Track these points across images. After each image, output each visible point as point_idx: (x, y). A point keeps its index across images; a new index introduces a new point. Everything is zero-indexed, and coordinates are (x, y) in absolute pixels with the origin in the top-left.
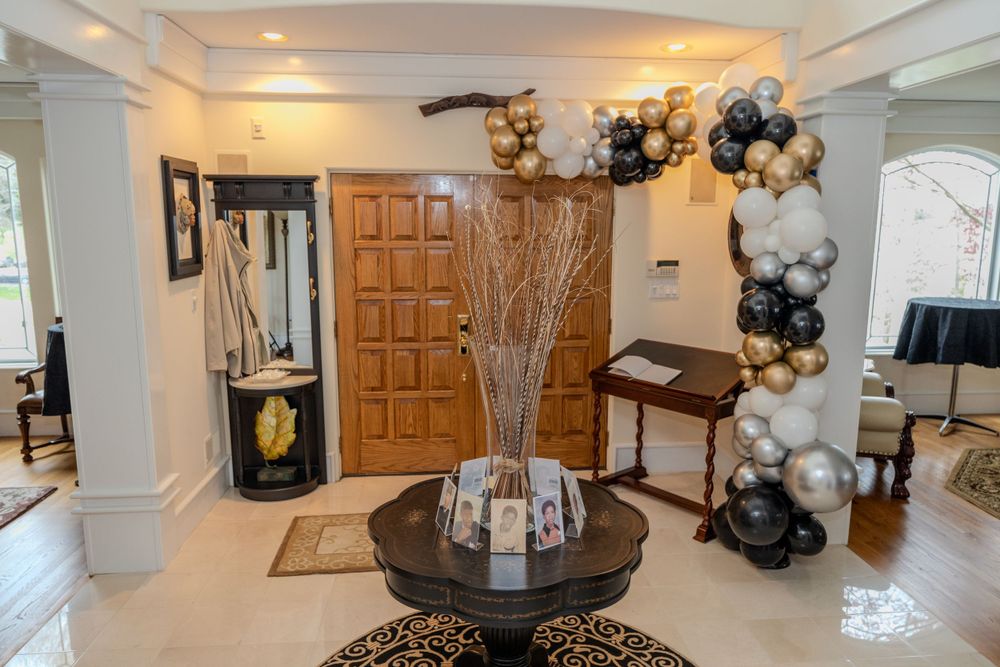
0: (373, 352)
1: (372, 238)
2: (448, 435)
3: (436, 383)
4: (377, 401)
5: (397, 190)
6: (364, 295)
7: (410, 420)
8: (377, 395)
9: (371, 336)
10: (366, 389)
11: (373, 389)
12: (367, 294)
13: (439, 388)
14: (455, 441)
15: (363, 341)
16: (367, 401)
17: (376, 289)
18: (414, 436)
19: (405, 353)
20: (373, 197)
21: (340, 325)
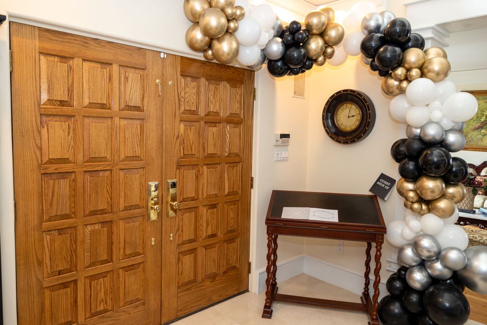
0: (61, 231)
1: (62, 103)
2: (138, 300)
3: (128, 252)
4: (65, 285)
5: (90, 54)
6: (52, 168)
7: (102, 295)
8: (64, 278)
9: (59, 213)
10: (52, 274)
11: (60, 273)
12: (55, 166)
13: (130, 256)
14: (144, 304)
15: (49, 220)
16: (52, 288)
17: (65, 161)
18: (105, 311)
19: (97, 227)
20: (64, 58)
21: (19, 206)
